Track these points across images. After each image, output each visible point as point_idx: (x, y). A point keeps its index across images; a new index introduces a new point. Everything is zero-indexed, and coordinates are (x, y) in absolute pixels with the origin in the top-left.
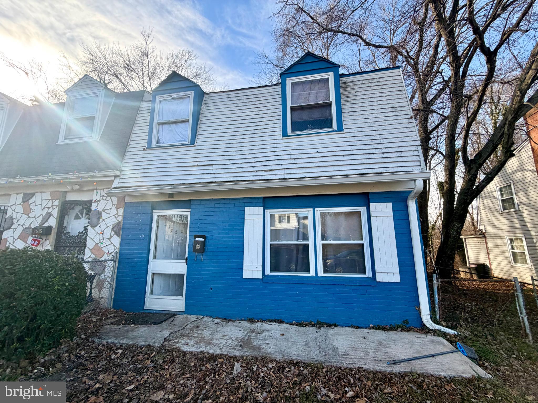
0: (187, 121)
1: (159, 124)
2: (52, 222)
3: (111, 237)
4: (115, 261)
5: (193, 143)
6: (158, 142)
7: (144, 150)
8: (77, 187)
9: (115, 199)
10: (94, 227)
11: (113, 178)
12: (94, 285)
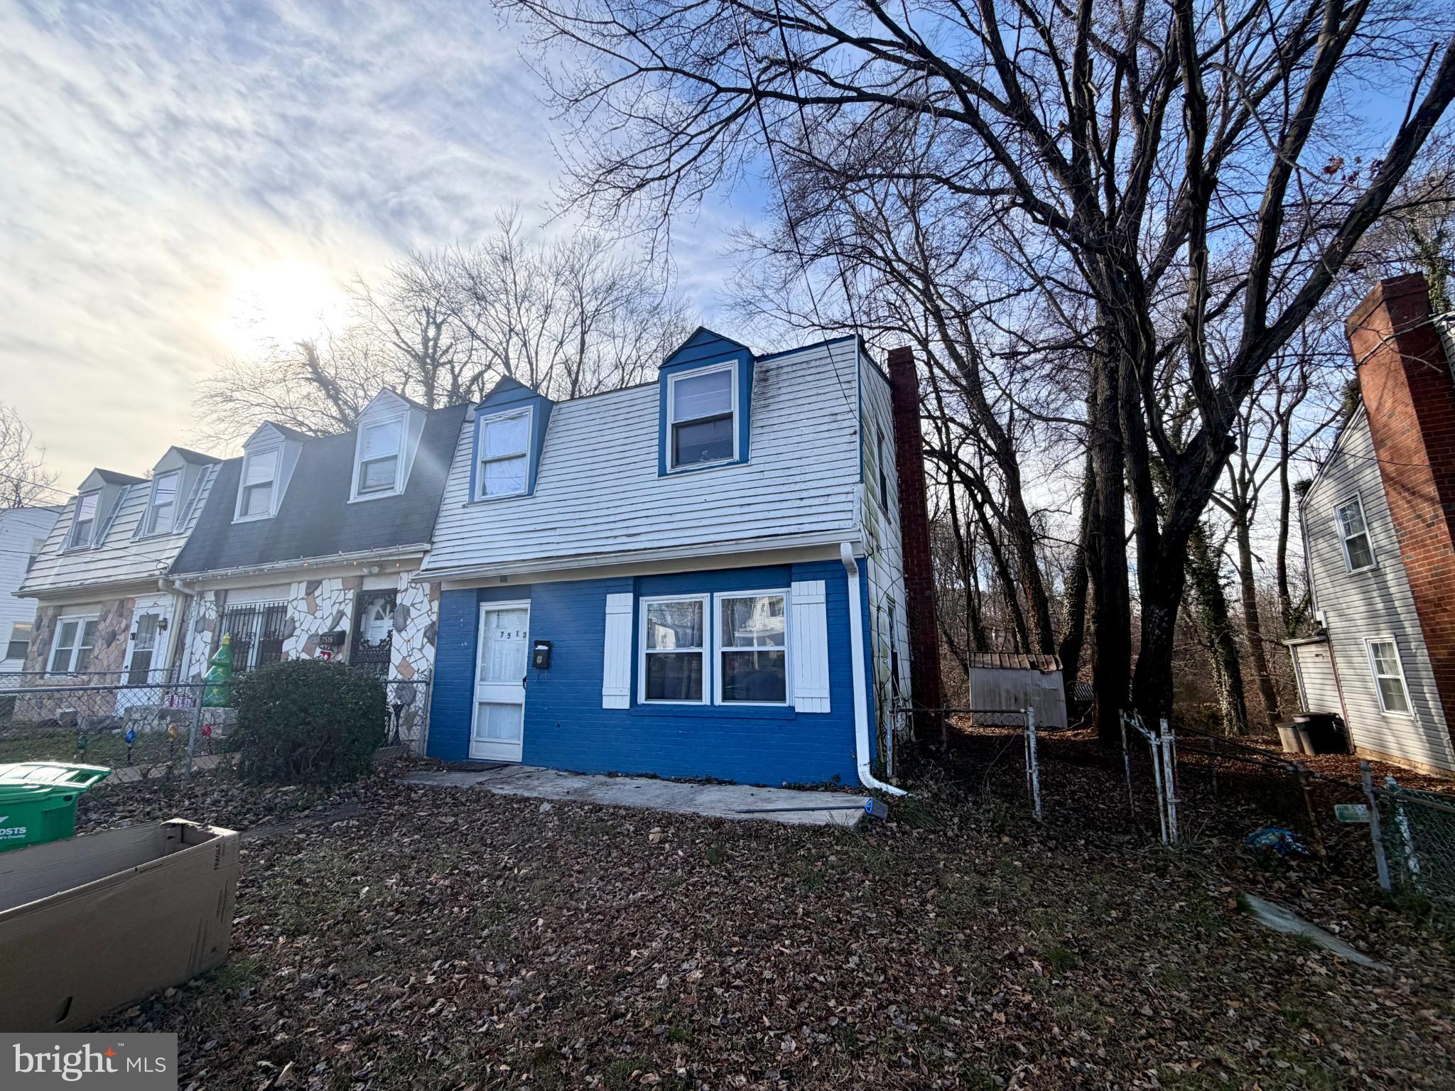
0: (524, 455)
1: (485, 463)
2: (346, 625)
3: (423, 646)
4: (428, 684)
5: (531, 493)
6: (484, 493)
7: (464, 506)
8: (376, 570)
9: (427, 586)
10: (399, 631)
11: (421, 555)
12: (401, 721)
